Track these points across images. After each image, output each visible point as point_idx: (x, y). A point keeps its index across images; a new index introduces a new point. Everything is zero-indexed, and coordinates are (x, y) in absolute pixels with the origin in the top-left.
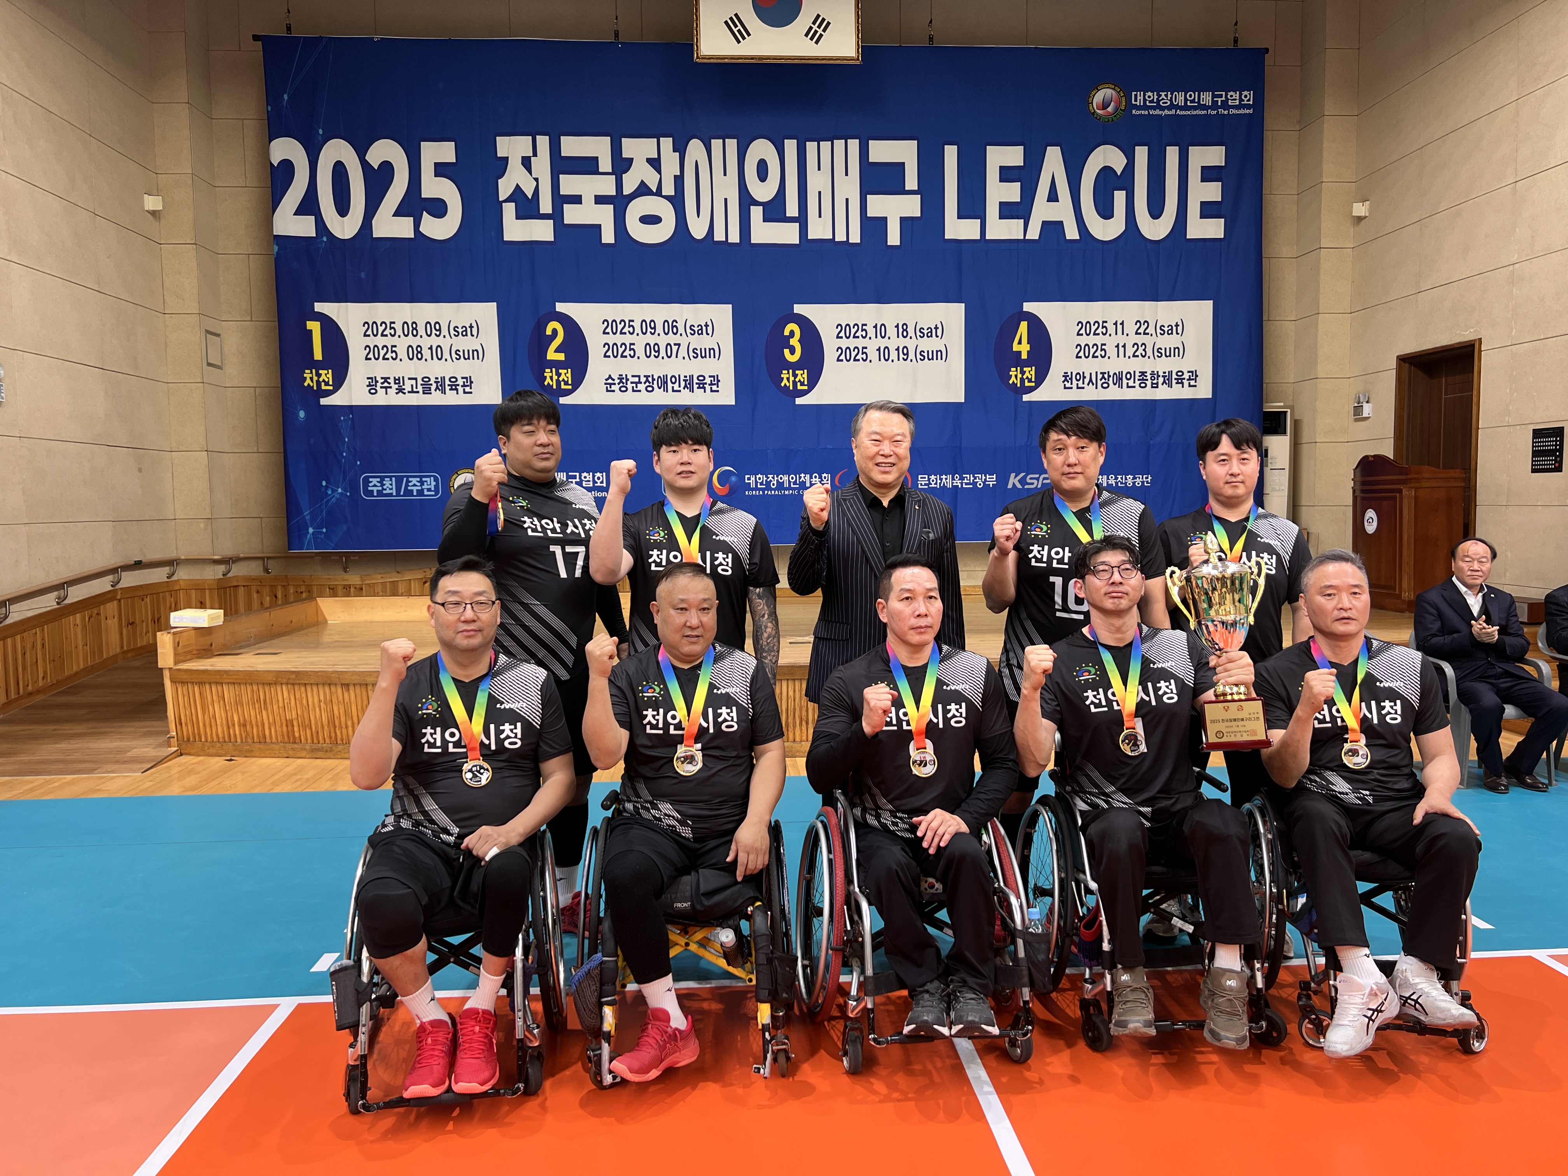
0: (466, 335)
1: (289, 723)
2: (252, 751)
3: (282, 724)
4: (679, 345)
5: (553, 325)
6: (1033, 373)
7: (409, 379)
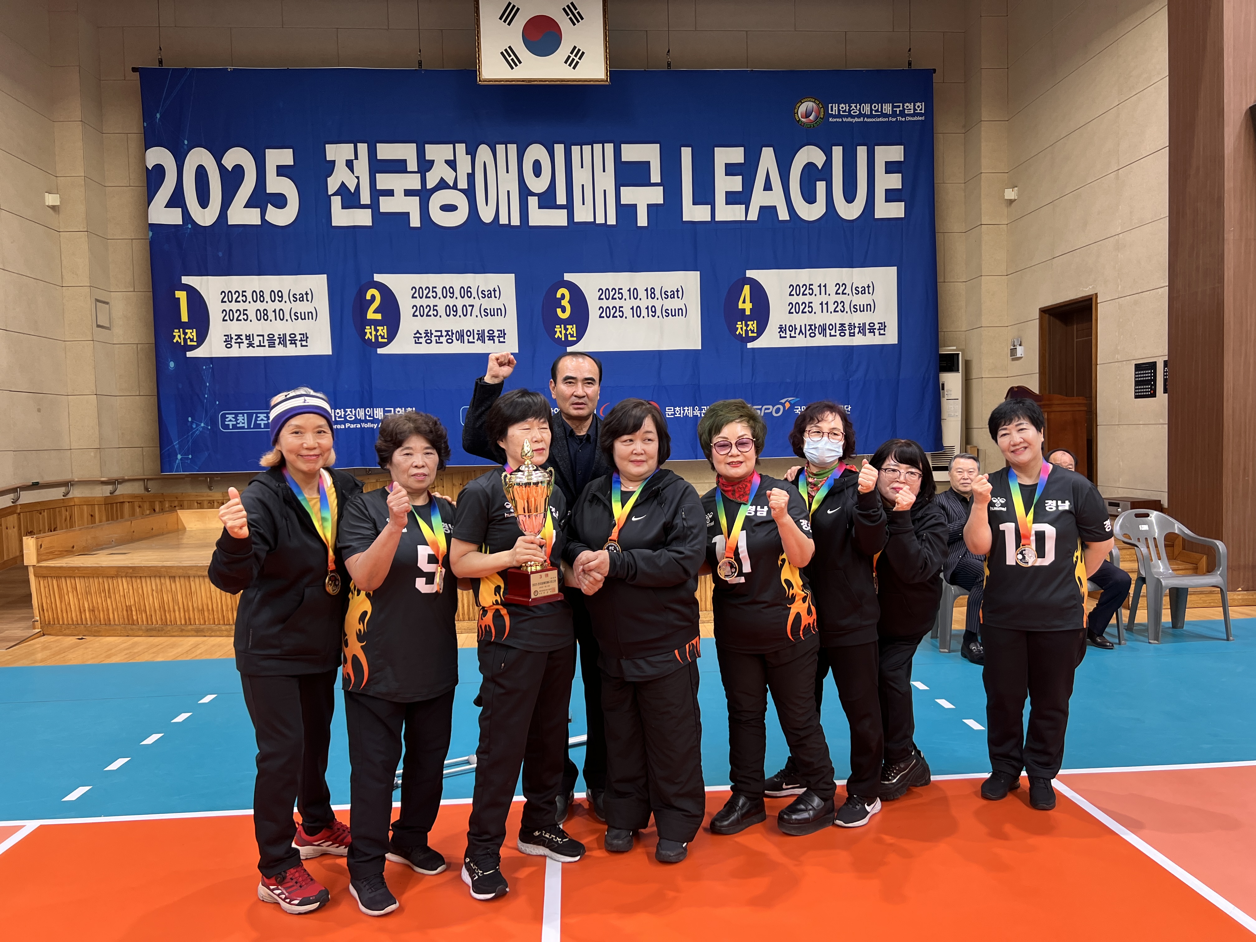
0: (303, 300)
1: (129, 609)
2: (99, 631)
3: (123, 609)
4: (473, 306)
5: (372, 292)
6: (755, 325)
7: (258, 335)
